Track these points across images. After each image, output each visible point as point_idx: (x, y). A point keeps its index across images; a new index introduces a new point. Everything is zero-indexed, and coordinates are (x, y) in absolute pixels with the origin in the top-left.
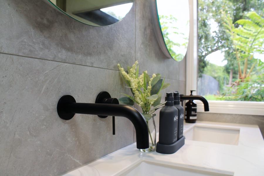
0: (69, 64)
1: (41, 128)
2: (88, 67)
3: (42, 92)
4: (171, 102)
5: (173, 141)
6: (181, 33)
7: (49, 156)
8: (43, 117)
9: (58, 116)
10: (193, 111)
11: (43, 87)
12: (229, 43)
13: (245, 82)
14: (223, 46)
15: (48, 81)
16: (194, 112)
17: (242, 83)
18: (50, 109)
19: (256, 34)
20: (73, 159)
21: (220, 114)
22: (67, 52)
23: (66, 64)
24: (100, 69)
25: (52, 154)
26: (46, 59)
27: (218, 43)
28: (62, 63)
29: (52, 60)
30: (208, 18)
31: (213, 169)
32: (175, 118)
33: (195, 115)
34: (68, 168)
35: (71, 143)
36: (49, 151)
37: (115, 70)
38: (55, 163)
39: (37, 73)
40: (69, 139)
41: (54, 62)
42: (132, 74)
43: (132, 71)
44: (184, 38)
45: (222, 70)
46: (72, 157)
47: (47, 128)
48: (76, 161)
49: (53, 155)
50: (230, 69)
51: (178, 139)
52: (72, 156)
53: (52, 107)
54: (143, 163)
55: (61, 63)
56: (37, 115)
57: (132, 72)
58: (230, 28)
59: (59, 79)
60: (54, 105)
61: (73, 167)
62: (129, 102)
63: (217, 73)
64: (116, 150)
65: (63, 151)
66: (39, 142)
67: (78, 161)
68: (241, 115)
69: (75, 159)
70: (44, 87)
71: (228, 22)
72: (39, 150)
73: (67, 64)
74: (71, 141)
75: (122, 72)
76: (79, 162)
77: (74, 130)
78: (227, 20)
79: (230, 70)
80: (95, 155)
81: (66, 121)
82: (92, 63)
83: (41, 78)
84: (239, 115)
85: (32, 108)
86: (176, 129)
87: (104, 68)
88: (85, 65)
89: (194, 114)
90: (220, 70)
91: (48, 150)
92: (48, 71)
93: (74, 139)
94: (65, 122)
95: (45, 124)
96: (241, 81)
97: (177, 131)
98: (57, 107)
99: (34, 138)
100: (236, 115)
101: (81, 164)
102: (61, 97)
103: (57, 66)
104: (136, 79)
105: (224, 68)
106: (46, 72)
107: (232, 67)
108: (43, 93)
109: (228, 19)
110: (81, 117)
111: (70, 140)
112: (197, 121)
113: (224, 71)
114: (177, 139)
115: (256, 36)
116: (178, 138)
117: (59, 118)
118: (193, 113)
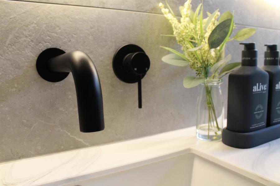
1: (10, 91)
3: (7, 44)
7: (26, 128)
8: (10, 76)
9: (39, 76)
11: (8, 37)
15: (17, 29)
18: (23, 67)
20: (71, 136)
25: (32, 126)
28: (42, 4)
29: (21, 1)
35: (66, 114)
36: (25, 121)
40: (61, 109)
46: (69, 134)
47: (19, 91)
48: (77, 139)
49: (32, 128)
51: (269, 125)
52: (69, 132)
53: (27, 64)
60: (30, 61)
61: (71, 147)
65: (51, 124)
66: (6, 109)
67: (81, 140)
69: (75, 137)
70: (10, 37)
72: (9, 119)
76: (83, 142)
82: (104, 3)
92: (15, 16)
95: (16, 85)
101: (87, 144)
102: (42, 51)
103: (33, 9)
106: (12, 17)
108: (9, 44)
114: (264, 124)
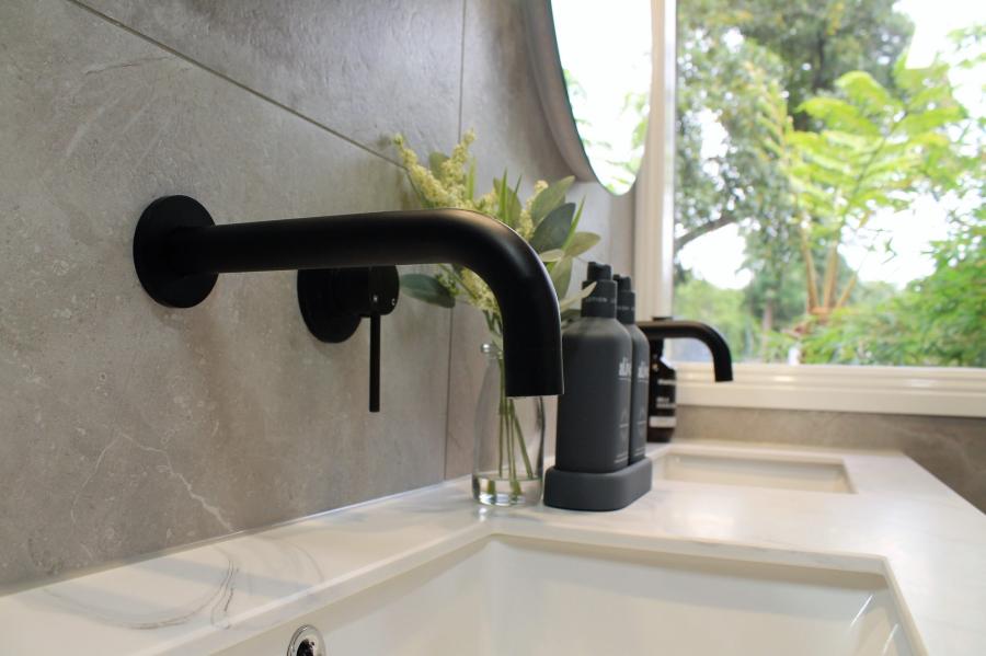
0: (198, 68)
1: (55, 316)
2: (278, 108)
3: (69, 151)
4: (605, 300)
5: (617, 461)
6: (600, 143)
7: (82, 458)
8: (63, 263)
9: (138, 281)
10: (661, 395)
11: (75, 129)
12: (768, 198)
13: (830, 324)
14: (745, 209)
15: (101, 110)
16: (668, 399)
17: (820, 328)
18: (101, 240)
19: (866, 159)
20: (193, 496)
21: (764, 411)
22: (192, 12)
23: (185, 64)
24: (324, 131)
25: (99, 454)
26: (96, 9)
27: (727, 199)
28: (169, 54)
29: (122, 26)
30: (695, 105)
31: (793, 552)
32: (622, 366)
33: (668, 413)
34: (169, 534)
35: (188, 417)
36: (83, 432)
37: (381, 156)
38: (112, 499)
39: (49, 58)
40: (179, 400)
41: (131, 36)
42: (449, 179)
43: (452, 171)
44: (610, 163)
45: (737, 303)
46: (189, 487)
47: (81, 321)
48: (205, 506)
49: (100, 458)
50: (764, 301)
51: (631, 462)
52: (188, 481)
53: (111, 233)
54: (495, 546)
55: (160, 52)
56: (37, 249)
57: (451, 175)
58: (777, 131)
59: (151, 119)
60: (120, 224)
61: (191, 534)
62: (433, 293)
63: (718, 313)
64: (378, 494)
65: (150, 449)
66: (37, 380)
67: (214, 510)
68: (841, 414)
69: (202, 499)
70: (81, 132)
71: (770, 108)
72: (39, 418)
73: (191, 65)
74: (190, 412)
75: (414, 167)
76: (219, 518)
77: (203, 362)
78: (768, 101)
79: (763, 306)
80: (291, 498)
81: (167, 312)
82: (295, 98)
83: (68, 84)
84: (831, 412)
85: (17, 208)
86: (625, 413)
87: (339, 131)
88: (266, 94)
89: (667, 406)
90: (728, 302)
91: (81, 427)
92: (102, 66)
93: (201, 404)
94: (166, 317)
95: (74, 300)
96: (818, 323)
97: (627, 425)
98: (132, 237)
99: (15, 353)
100: (822, 412)
101: (227, 525)
102: (152, 200)
103: (146, 59)
104: (468, 201)
105: (743, 296)
106: (93, 67)
107: (770, 294)
108: (73, 154)
109: (769, 96)
110: (237, 313)
111: (184, 406)
112: (673, 439)
113: (741, 308)
114: (626, 458)
115: (865, 166)
116: (630, 455)
117: (138, 292)
118: (662, 402)
